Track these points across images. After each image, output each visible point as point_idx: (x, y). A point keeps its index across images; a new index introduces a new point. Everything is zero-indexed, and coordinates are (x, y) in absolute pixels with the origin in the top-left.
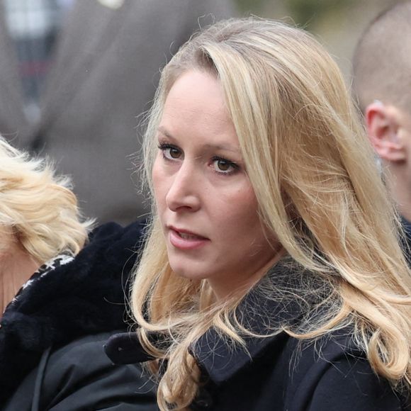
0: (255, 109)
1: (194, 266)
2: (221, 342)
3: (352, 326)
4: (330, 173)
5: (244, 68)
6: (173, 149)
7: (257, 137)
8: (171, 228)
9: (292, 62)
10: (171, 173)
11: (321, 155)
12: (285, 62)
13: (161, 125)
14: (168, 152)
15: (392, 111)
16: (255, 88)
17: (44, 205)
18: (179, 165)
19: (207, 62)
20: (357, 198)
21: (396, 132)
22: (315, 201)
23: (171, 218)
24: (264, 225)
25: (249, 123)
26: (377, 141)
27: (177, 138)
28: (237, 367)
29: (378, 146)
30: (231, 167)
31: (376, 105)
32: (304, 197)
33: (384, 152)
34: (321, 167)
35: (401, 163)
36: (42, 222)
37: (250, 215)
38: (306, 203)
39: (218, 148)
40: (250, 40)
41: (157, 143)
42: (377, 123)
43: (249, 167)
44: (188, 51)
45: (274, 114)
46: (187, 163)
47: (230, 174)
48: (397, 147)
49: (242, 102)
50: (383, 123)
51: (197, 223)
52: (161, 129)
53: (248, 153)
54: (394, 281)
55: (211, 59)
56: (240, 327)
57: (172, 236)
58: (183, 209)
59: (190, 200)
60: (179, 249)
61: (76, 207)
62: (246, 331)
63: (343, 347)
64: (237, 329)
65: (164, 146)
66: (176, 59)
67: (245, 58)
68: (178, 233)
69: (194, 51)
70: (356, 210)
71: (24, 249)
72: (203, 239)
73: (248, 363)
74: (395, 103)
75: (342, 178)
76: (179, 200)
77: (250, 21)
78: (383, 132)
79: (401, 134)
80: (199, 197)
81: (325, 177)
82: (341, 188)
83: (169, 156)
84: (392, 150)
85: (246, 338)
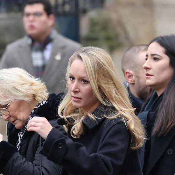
0: (92, 69)
1: (78, 105)
2: (91, 120)
3: (121, 117)
4: (110, 82)
5: (89, 59)
6: (73, 78)
7: (92, 75)
8: (73, 96)
9: (100, 57)
10: (73, 83)
11: (108, 78)
12: (98, 57)
13: (70, 72)
14: (71, 78)
15: (131, 72)
16: (91, 63)
17: (40, 89)
18: (74, 81)
19: (80, 58)
20: (116, 88)
21: (132, 77)
22: (107, 89)
23: (73, 94)
24: (94, 95)
25: (90, 72)
26: (128, 79)
27: (73, 75)
28: (94, 126)
29: (128, 80)
30: (86, 82)
31: (128, 71)
32: (104, 88)
33: (129, 81)
34: (108, 81)
35: (134, 84)
36: (39, 93)
37: (91, 93)
38: (105, 90)
39: (83, 78)
40: (90, 52)
41: (69, 77)
42: (128, 75)
43: (91, 82)
44: (75, 55)
45: (96, 69)
46: (76, 81)
47: (86, 84)
48: (133, 80)
49: (89, 67)
50: (129, 75)
51: (79, 95)
52: (70, 73)
53: (90, 79)
54: (127, 108)
55: (81, 57)
56: (95, 116)
57: (73, 98)
58: (75, 92)
59: (77, 90)
60: (75, 101)
61: (46, 89)
62: (96, 117)
63: (119, 121)
64: (94, 117)
65: (71, 77)
66: (72, 56)
67: (89, 56)
68: (75, 97)
69: (77, 55)
70: (116, 91)
71: (35, 99)
72: (80, 99)
73: (97, 125)
74: (132, 70)
75: (113, 83)
76: (74, 90)
77: (90, 47)
78: (129, 77)
79: (133, 77)
80: (79, 89)
81: (109, 83)
82: (113, 86)
83: (72, 79)
84: (132, 81)
85: (97, 119)
